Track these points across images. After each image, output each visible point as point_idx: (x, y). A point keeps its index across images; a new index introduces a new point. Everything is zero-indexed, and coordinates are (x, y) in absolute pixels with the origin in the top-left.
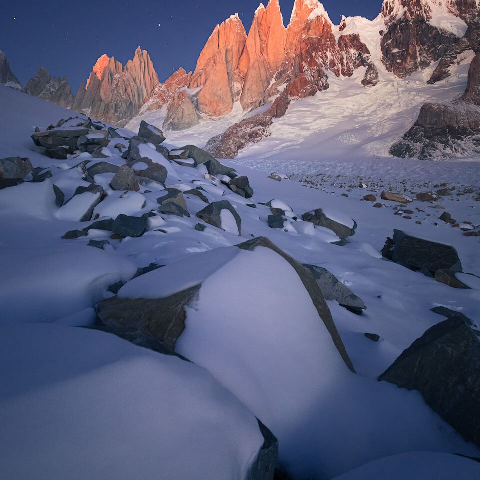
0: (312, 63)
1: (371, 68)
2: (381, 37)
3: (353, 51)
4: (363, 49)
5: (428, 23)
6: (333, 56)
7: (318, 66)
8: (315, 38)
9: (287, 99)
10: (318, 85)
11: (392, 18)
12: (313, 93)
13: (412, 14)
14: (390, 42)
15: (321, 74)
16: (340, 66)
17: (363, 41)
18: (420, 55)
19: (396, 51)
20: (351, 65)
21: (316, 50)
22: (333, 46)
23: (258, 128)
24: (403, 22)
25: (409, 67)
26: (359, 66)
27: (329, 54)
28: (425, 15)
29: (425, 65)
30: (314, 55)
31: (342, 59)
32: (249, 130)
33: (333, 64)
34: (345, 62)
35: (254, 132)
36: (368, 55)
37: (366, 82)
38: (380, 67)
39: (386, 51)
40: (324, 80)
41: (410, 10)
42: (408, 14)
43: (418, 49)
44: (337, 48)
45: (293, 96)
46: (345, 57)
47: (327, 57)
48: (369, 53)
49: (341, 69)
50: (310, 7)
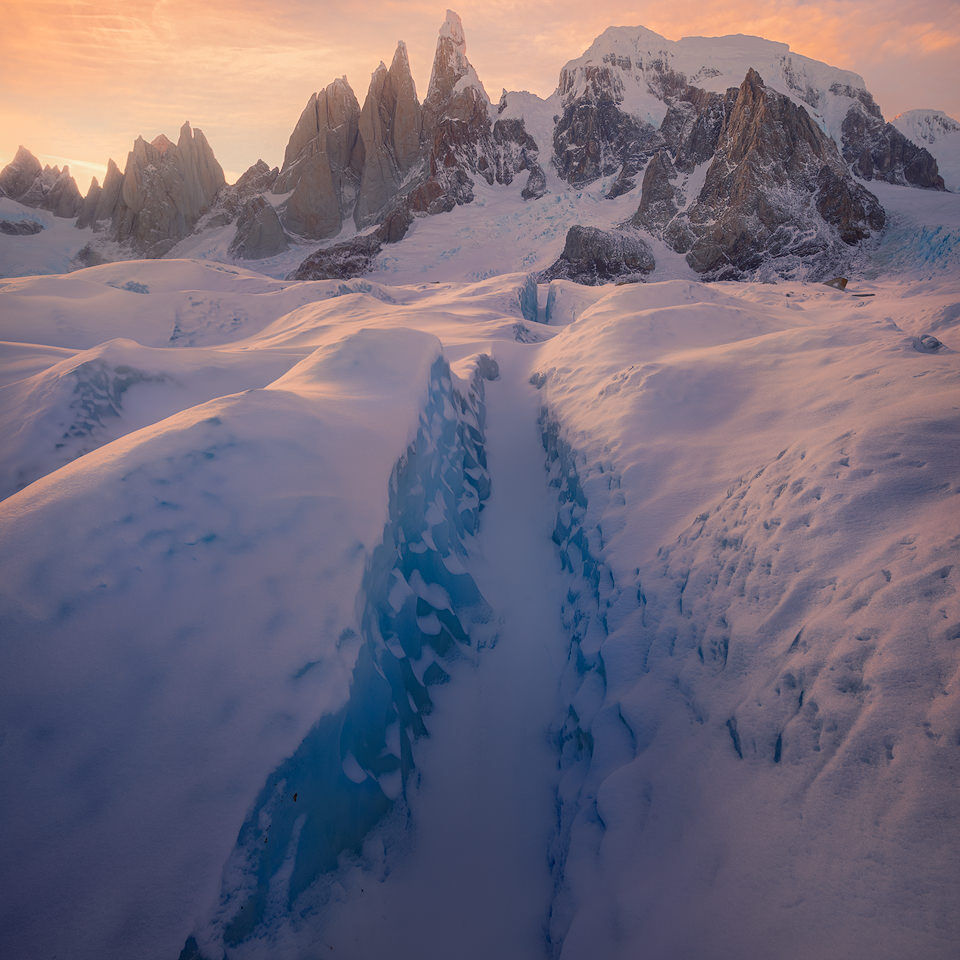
0: (450, 161)
1: (536, 172)
2: (555, 125)
3: (514, 146)
4: (528, 142)
5: (617, 106)
6: (483, 151)
7: (458, 166)
8: (457, 122)
9: (408, 215)
10: (456, 195)
11: (571, 97)
12: (448, 208)
13: (596, 91)
14: (565, 134)
15: (461, 178)
16: (495, 167)
17: (528, 130)
18: (605, 155)
19: (572, 147)
20: (510, 167)
21: (458, 141)
22: (486, 135)
23: (357, 257)
24: (582, 103)
25: (589, 174)
26: (521, 168)
27: (478, 148)
28: (614, 95)
29: (609, 170)
30: (453, 148)
31: (497, 157)
32: (341, 260)
33: (483, 164)
34: (502, 161)
35: (349, 264)
36: (535, 152)
37: (527, 194)
38: (550, 171)
39: (559, 148)
40: (466, 187)
41: (594, 85)
42: (591, 91)
43: (603, 146)
44: (492, 139)
45: (419, 210)
46: (502, 155)
47: (474, 152)
48: (536, 149)
49: (495, 172)
50: (456, 72)
